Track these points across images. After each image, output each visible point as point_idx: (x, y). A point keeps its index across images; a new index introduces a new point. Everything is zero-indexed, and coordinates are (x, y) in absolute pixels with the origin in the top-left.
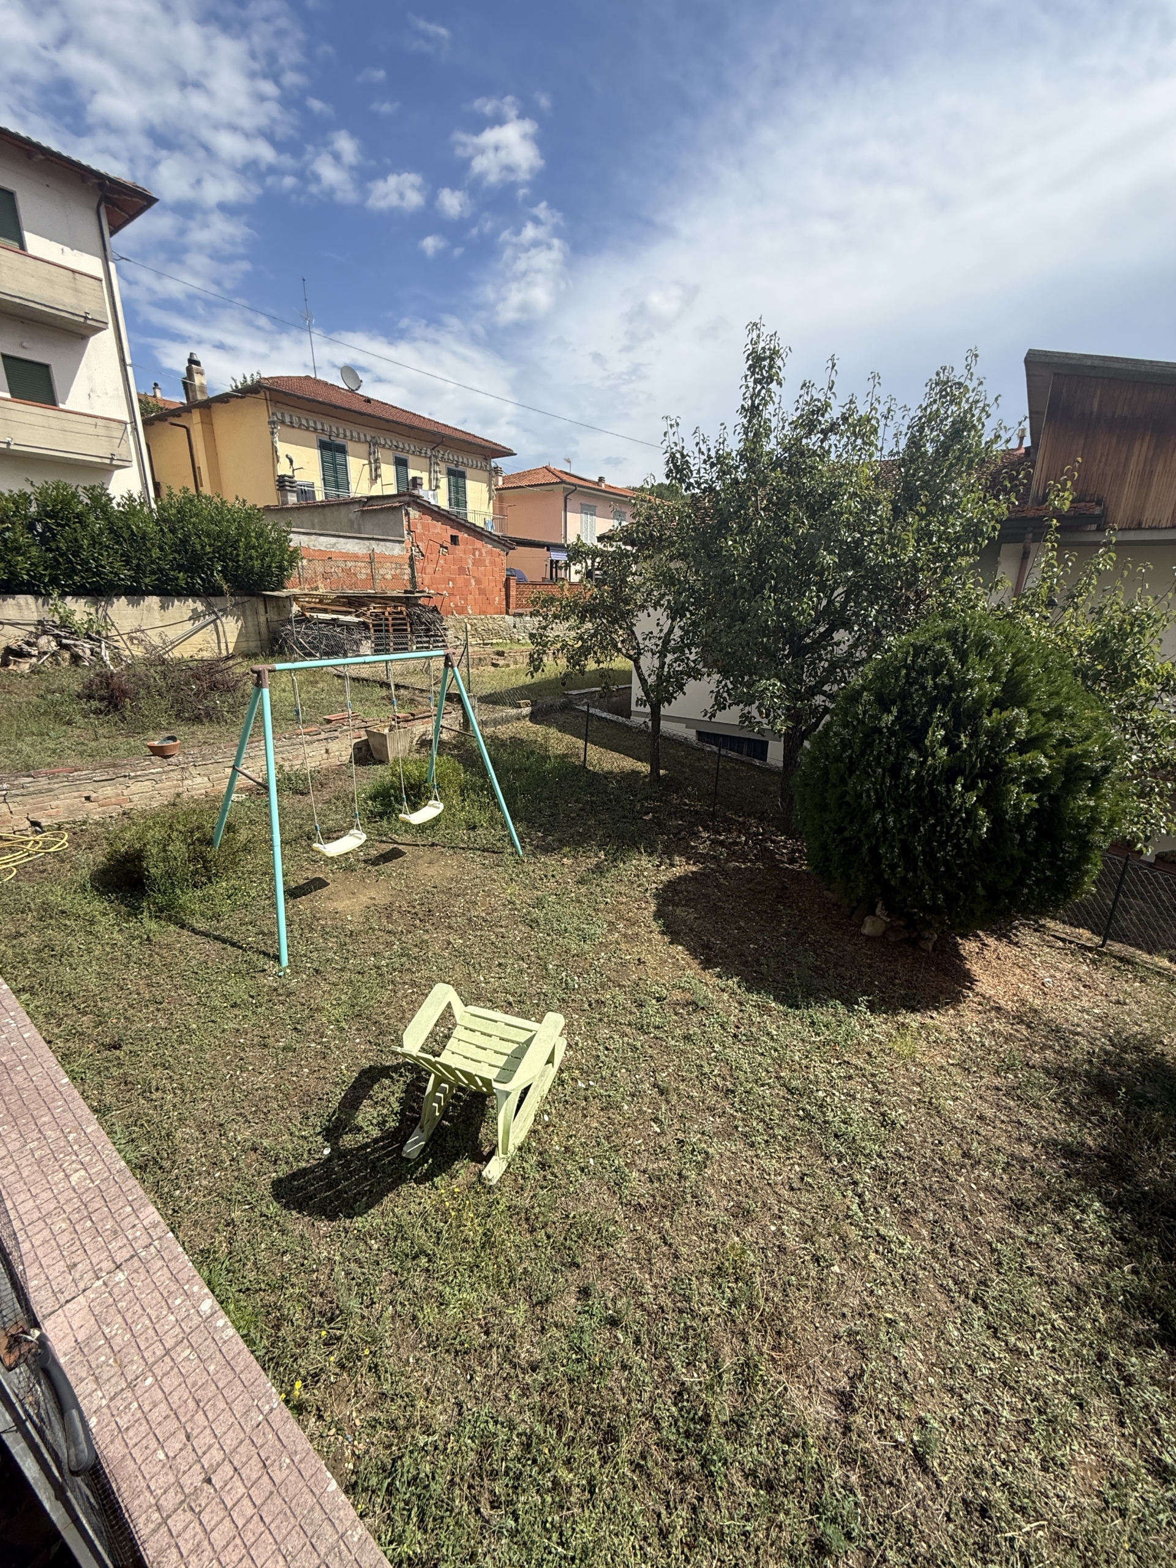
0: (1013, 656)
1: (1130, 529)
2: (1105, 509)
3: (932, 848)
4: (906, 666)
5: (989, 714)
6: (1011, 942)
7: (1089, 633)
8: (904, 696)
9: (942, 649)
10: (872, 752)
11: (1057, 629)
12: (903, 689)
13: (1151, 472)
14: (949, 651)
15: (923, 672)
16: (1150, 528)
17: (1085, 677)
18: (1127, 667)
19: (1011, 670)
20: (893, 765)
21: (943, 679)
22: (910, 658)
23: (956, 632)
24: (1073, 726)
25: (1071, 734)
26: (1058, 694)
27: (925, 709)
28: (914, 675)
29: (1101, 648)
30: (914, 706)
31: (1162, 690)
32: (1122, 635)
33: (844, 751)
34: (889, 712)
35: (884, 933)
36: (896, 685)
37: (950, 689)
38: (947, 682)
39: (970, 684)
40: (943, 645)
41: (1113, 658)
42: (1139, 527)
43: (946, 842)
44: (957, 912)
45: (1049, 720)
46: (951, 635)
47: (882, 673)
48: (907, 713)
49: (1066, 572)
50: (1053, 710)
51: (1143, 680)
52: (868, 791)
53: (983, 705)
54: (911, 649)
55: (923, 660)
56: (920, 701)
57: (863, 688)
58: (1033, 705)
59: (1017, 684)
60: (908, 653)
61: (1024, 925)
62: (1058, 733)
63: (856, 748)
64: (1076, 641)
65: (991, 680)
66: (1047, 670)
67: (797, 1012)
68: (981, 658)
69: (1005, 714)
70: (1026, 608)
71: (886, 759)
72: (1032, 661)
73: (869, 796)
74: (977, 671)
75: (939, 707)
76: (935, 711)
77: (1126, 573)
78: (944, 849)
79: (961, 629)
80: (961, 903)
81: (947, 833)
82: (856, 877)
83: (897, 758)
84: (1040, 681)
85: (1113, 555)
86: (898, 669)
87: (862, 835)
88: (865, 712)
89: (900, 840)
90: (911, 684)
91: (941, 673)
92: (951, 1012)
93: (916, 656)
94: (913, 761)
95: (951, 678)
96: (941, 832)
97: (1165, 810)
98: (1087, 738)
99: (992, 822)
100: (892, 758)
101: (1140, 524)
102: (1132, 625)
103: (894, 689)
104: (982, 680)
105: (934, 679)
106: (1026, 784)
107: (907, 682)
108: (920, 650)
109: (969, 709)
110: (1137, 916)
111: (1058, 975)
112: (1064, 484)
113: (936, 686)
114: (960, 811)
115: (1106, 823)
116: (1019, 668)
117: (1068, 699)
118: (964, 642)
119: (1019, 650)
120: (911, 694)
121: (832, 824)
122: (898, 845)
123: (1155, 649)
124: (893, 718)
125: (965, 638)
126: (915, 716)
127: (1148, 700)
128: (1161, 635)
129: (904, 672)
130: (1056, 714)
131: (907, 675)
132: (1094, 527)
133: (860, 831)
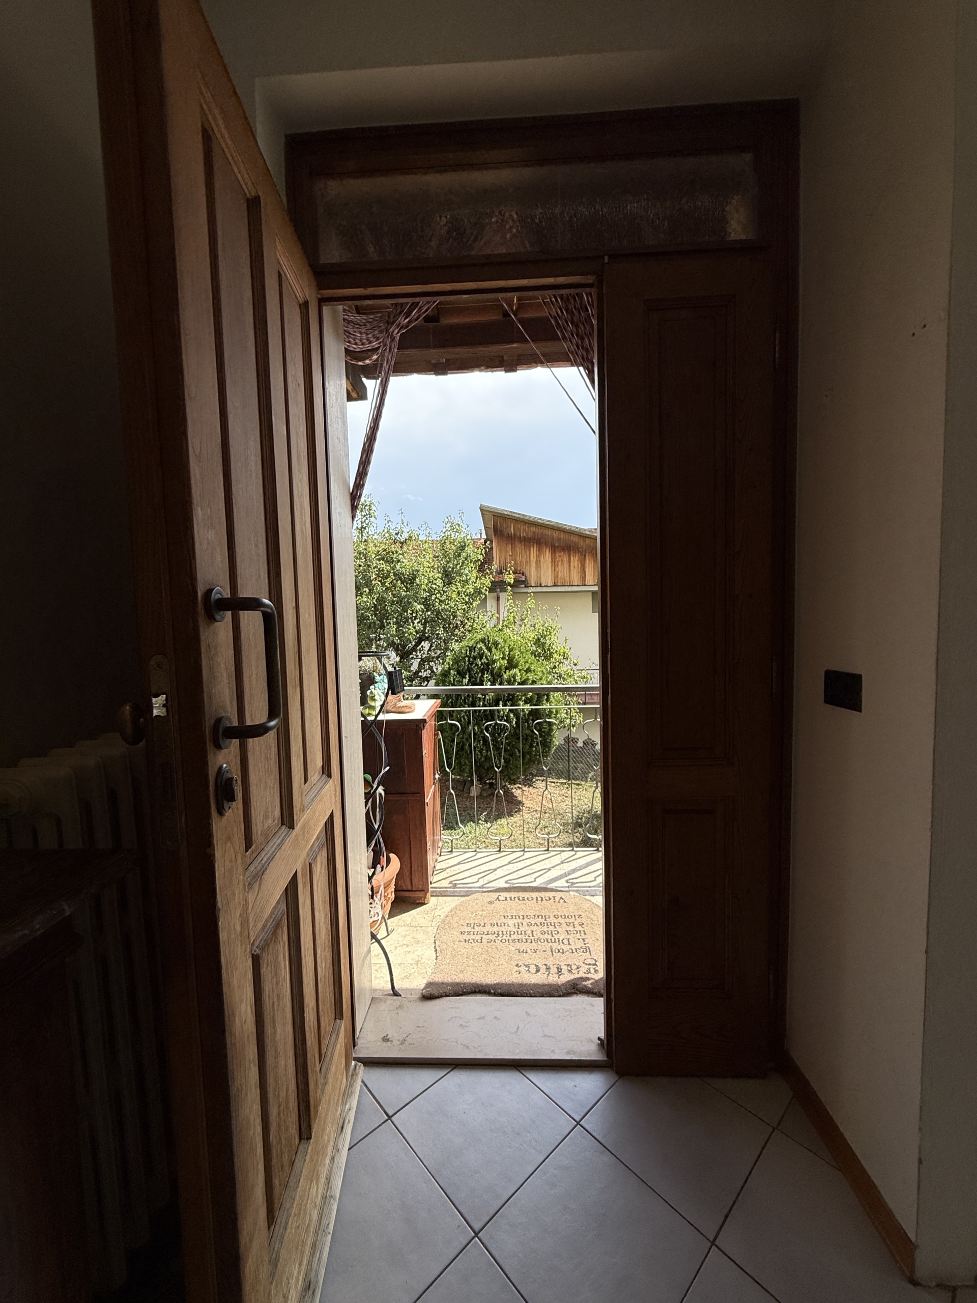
0: (509, 647)
1: (537, 586)
2: (526, 578)
3: (496, 738)
4: (467, 656)
5: (505, 673)
6: (534, 787)
7: (532, 636)
8: (469, 670)
9: (481, 647)
10: (461, 698)
11: (520, 636)
12: (468, 667)
13: (540, 561)
14: (484, 648)
15: (475, 658)
16: (545, 586)
17: (535, 656)
18: (549, 649)
19: (509, 654)
20: (472, 702)
21: (484, 660)
22: (468, 653)
23: (485, 639)
24: (536, 675)
25: (536, 678)
26: (527, 662)
27: (480, 674)
28: (471, 660)
29: (538, 642)
30: (475, 674)
31: (564, 658)
32: (544, 637)
33: (448, 700)
34: (465, 678)
35: (481, 793)
36: (465, 665)
37: (488, 664)
38: (486, 662)
39: (494, 662)
40: (481, 645)
41: (543, 646)
42: (541, 586)
43: (501, 732)
44: (511, 768)
45: (527, 673)
46: (483, 641)
47: (456, 661)
48: (473, 677)
49: (518, 610)
50: (527, 669)
51: (555, 654)
52: (464, 716)
53: (502, 670)
54: (468, 649)
55: (474, 652)
56: (477, 671)
57: (450, 669)
58: (520, 667)
59: (512, 660)
60: (467, 650)
61: (537, 780)
62: (531, 678)
63: (454, 698)
64: (528, 640)
65: (503, 658)
66: (522, 653)
67: (456, 832)
68: (497, 650)
69: (511, 672)
70: (506, 626)
71: (468, 700)
72: (515, 650)
73: (464, 719)
74: (497, 655)
75: (486, 672)
76: (484, 674)
77: (540, 609)
78: (500, 736)
79: (487, 638)
80: (511, 762)
81: (501, 729)
82: (465, 762)
83: (473, 699)
84: (520, 657)
85: (534, 601)
86: (464, 658)
87: (464, 740)
88: (454, 680)
89: (482, 737)
90: (472, 664)
91: (482, 658)
92: (518, 816)
93: (471, 651)
94: (479, 698)
95: (487, 659)
96: (498, 729)
97: (577, 713)
98: (541, 679)
99: (517, 718)
100: (471, 699)
101: (541, 584)
102: (546, 631)
103: (464, 667)
104: (499, 659)
105: (480, 660)
106: (525, 700)
107: (469, 663)
108: (472, 649)
109: (497, 672)
110: (581, 770)
111: (555, 795)
112: (509, 572)
113: (482, 664)
114: (503, 717)
115: (555, 713)
116: (511, 653)
117: (531, 664)
118: (489, 643)
119: (510, 645)
120: (472, 669)
121: (449, 738)
122: (481, 739)
123: (556, 641)
124: (467, 680)
125: (489, 641)
126: (476, 679)
127: (560, 663)
128: (557, 635)
129: (467, 659)
130: (528, 670)
131: (469, 660)
132: (523, 586)
133: (463, 738)
